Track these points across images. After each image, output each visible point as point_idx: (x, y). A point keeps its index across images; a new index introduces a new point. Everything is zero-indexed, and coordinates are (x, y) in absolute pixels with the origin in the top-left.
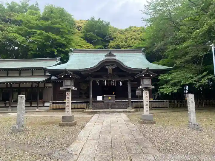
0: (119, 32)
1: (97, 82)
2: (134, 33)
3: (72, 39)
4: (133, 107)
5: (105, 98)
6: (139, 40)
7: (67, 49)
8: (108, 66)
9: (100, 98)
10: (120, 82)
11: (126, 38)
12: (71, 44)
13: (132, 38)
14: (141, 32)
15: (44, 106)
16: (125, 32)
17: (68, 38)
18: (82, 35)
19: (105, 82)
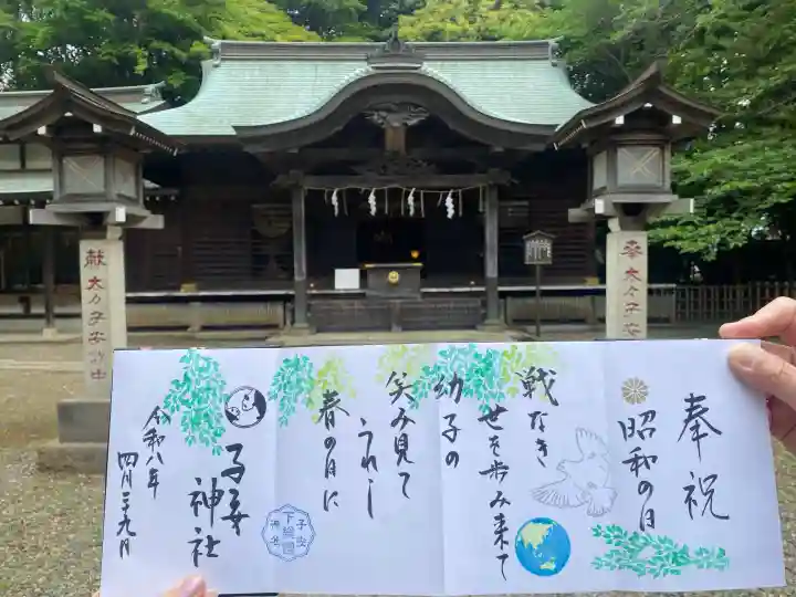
1: (330, 200)
4: (506, 322)
5: (371, 279)
6: (533, 8)
7: (196, 47)
8: (384, 114)
9: (346, 279)
10: (445, 196)
19: (372, 199)
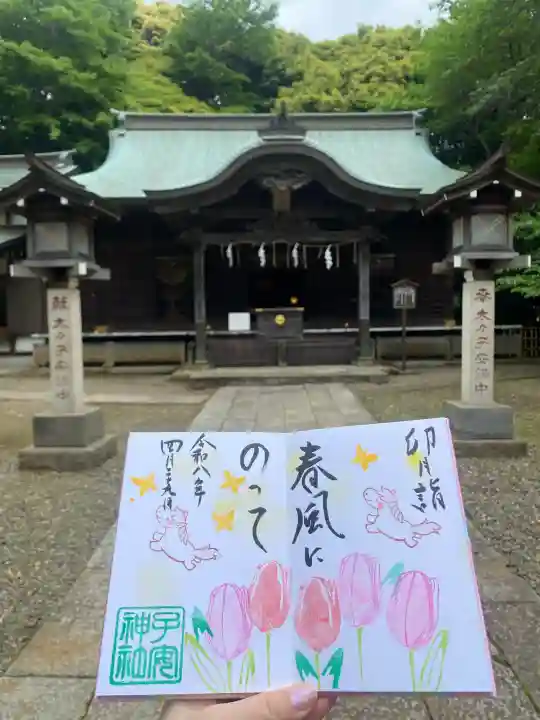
0: (314, 53)
1: (225, 253)
2: (379, 53)
3: (123, 78)
4: (376, 356)
5: (261, 322)
6: (398, 81)
7: (102, 117)
8: (272, 179)
9: (239, 322)
10: (325, 250)
11: (346, 75)
12: (121, 99)
13: (367, 72)
14: (408, 48)
15: (13, 353)
16: (339, 49)
17: (107, 69)
18: (164, 63)
19: (261, 253)
